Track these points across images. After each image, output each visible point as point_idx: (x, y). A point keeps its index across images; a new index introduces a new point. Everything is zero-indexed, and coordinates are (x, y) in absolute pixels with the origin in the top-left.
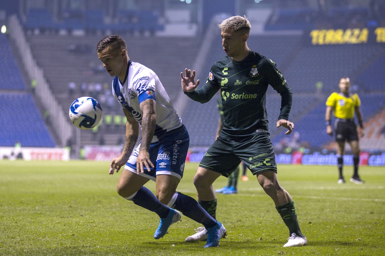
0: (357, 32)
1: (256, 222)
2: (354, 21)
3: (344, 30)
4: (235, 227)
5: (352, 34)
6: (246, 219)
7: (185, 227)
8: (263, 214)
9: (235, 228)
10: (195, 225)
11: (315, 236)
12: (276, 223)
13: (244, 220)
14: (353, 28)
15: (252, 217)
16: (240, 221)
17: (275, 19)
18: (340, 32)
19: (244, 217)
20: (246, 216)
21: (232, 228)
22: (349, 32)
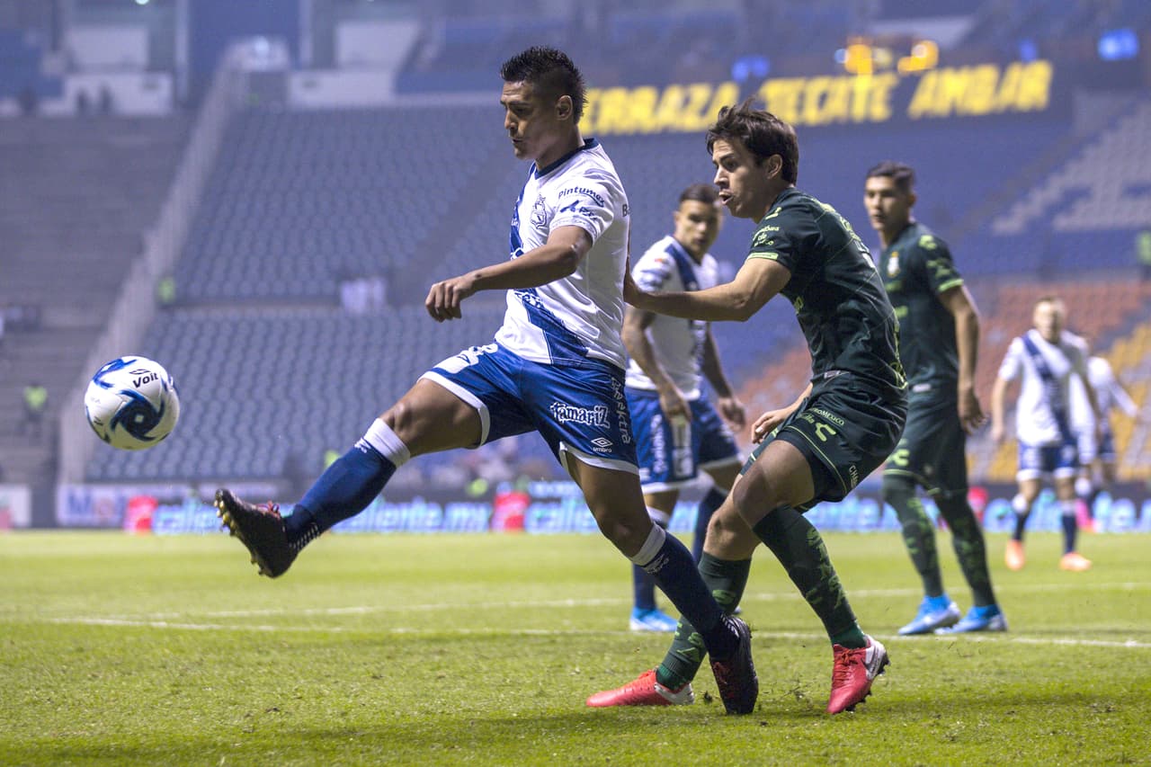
0: (700, 93)
1: (329, 712)
2: (690, 60)
3: (661, 87)
4: (254, 729)
5: (687, 101)
6: (296, 701)
7: (87, 734)
8: (356, 687)
9: (254, 734)
10: (121, 726)
11: (521, 751)
12: (398, 713)
13: (290, 706)
14: (686, 80)
15: (320, 695)
16: (275, 710)
17: (430, 52)
18: (646, 95)
19: (293, 697)
20: (299, 694)
21: (245, 732)
22: (674, 96)
